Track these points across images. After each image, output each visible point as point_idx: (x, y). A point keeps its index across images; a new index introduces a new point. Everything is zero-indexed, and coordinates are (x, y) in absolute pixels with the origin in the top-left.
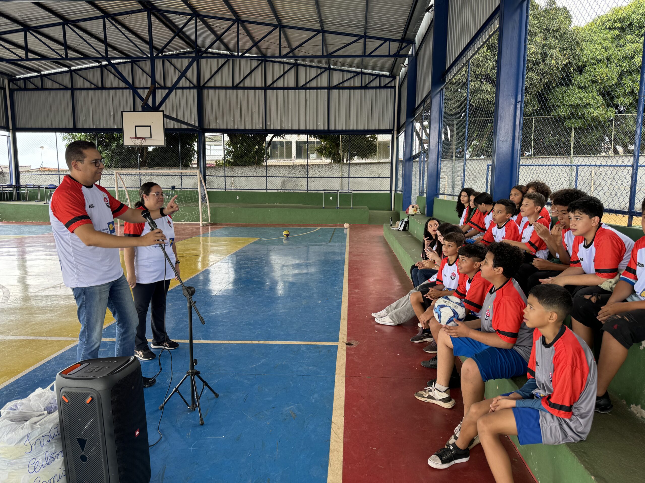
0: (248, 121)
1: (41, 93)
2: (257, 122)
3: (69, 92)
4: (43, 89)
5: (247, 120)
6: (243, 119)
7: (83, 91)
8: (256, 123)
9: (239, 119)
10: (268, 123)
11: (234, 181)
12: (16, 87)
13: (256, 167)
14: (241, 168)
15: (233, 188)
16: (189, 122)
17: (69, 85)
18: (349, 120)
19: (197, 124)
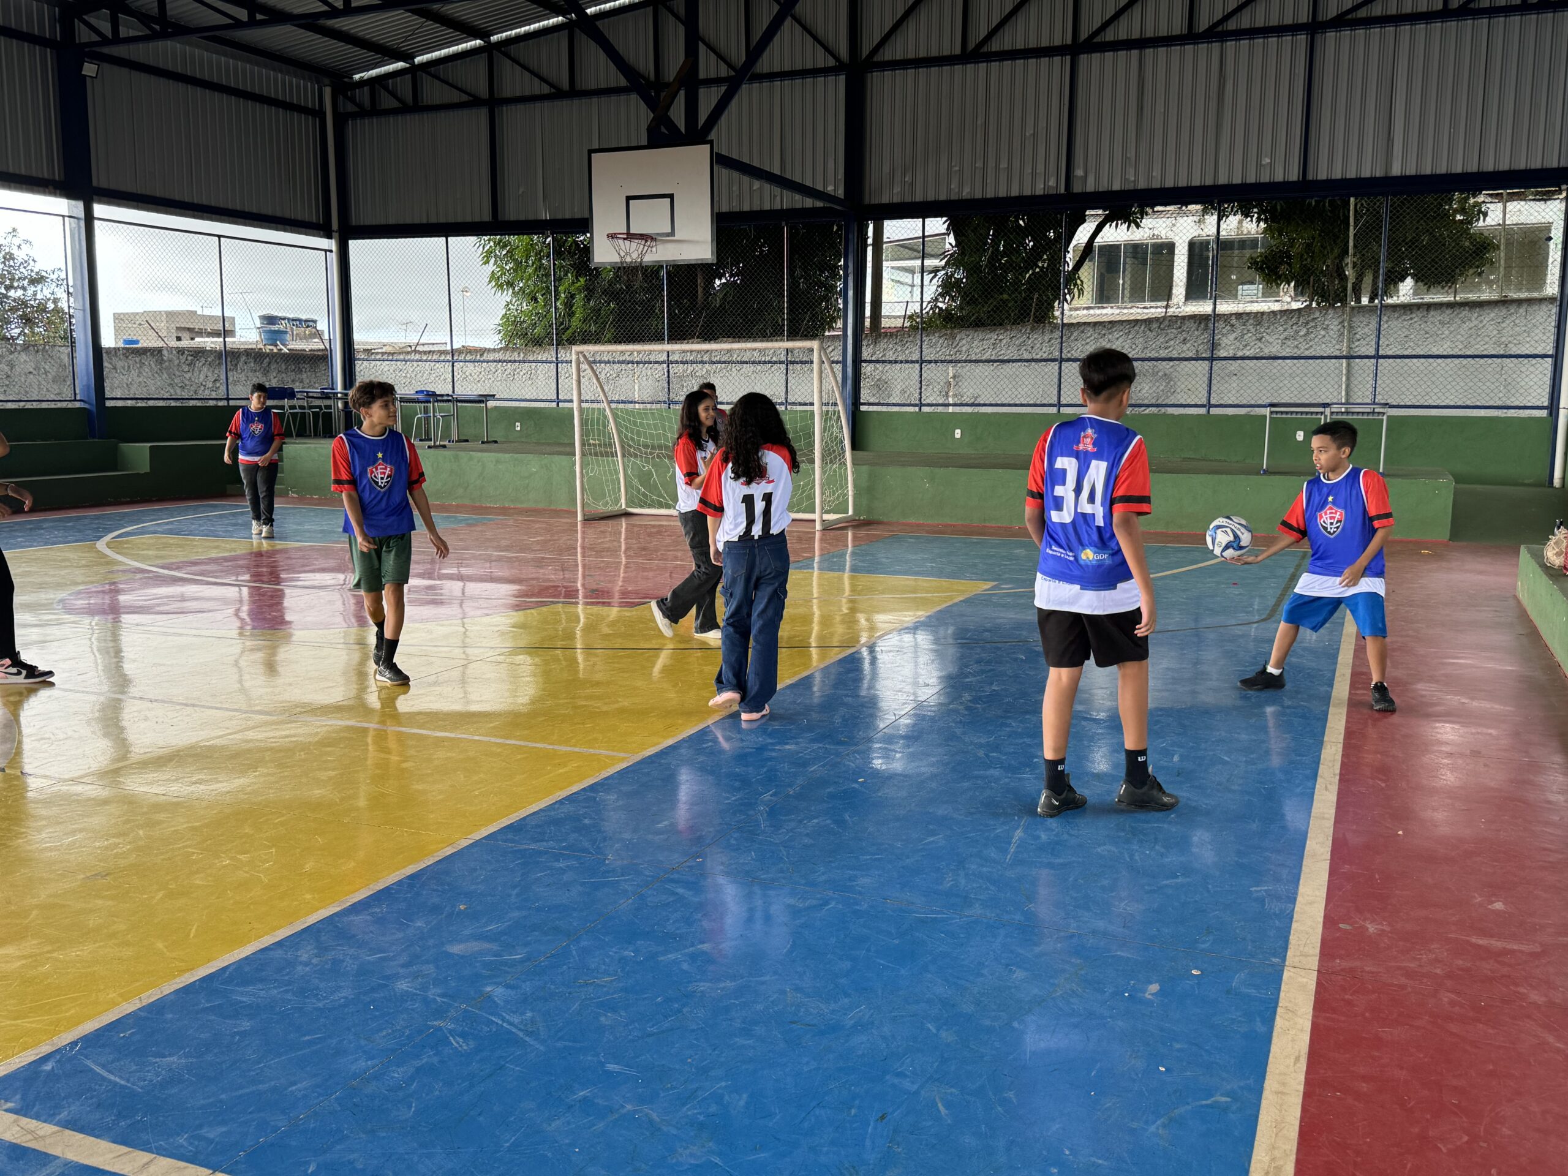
0: (1009, 169)
1: (413, 121)
2: (1040, 168)
3: (483, 113)
4: (416, 107)
5: (1004, 165)
6: (991, 164)
7: (521, 107)
8: (1034, 174)
9: (979, 164)
10: (1079, 172)
11: (954, 377)
12: (351, 108)
13: (1032, 329)
14: (980, 334)
15: (951, 401)
16: (820, 187)
17: (483, 91)
18: (1390, 140)
19: (841, 193)
